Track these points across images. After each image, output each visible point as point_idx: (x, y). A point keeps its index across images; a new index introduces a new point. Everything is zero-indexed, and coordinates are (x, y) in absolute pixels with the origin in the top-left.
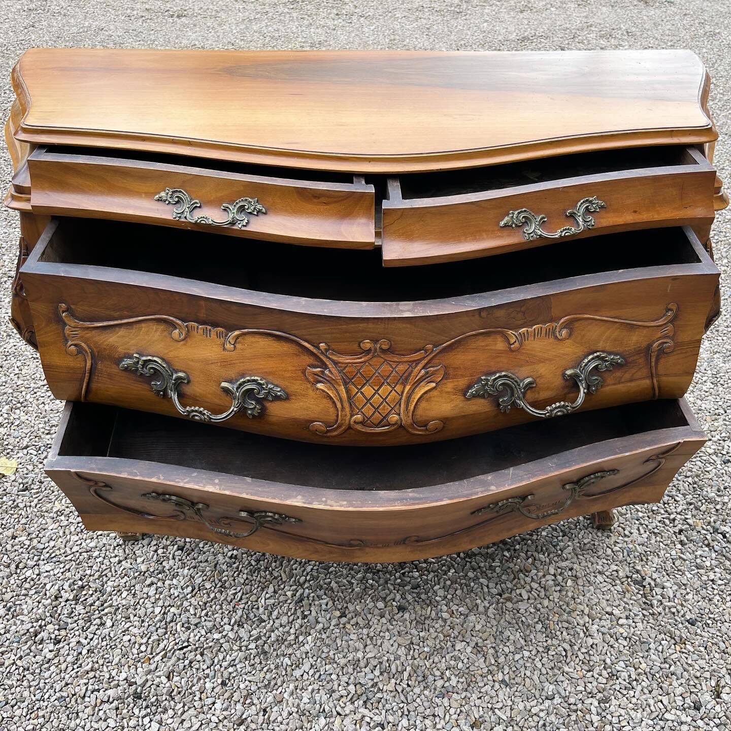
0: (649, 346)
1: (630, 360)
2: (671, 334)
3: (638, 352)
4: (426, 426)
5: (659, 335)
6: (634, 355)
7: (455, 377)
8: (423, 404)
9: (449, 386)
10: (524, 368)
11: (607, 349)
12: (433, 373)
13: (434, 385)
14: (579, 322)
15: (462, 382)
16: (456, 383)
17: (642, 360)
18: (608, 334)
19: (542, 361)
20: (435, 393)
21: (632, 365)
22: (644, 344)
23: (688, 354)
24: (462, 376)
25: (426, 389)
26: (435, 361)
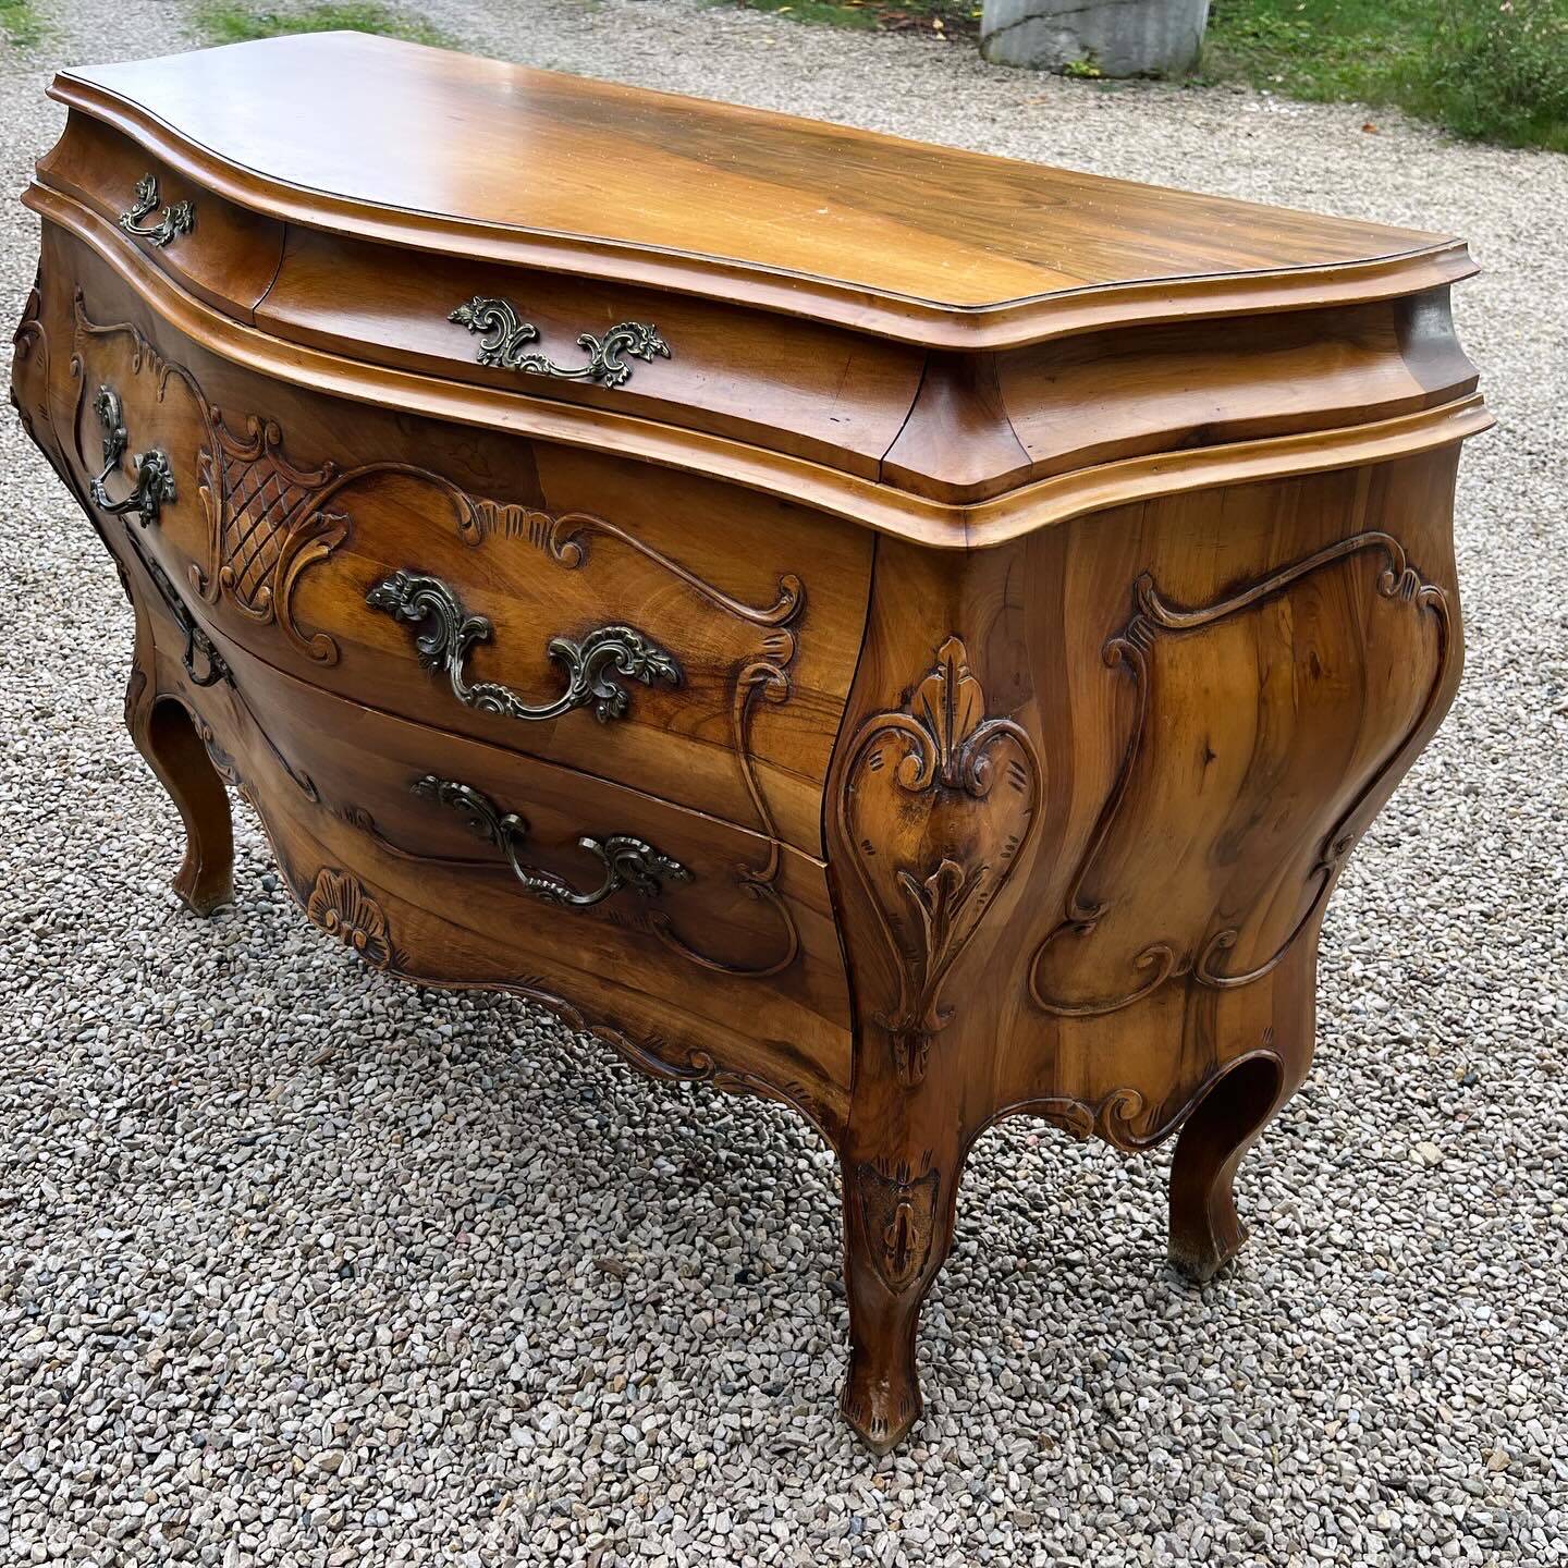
0: (737, 667)
1: (697, 682)
2: (785, 657)
3: (713, 670)
4: (309, 639)
5: (761, 648)
6: (703, 675)
7: (360, 550)
8: (305, 584)
9: (347, 565)
10: (478, 591)
11: (651, 630)
12: (333, 526)
13: (325, 550)
14: (606, 540)
15: (369, 568)
16: (359, 565)
17: (717, 696)
18: (658, 594)
19: (516, 593)
20: (326, 569)
21: (696, 698)
22: (728, 658)
23: (815, 727)
24: (372, 555)
25: (317, 553)
26: (338, 503)
